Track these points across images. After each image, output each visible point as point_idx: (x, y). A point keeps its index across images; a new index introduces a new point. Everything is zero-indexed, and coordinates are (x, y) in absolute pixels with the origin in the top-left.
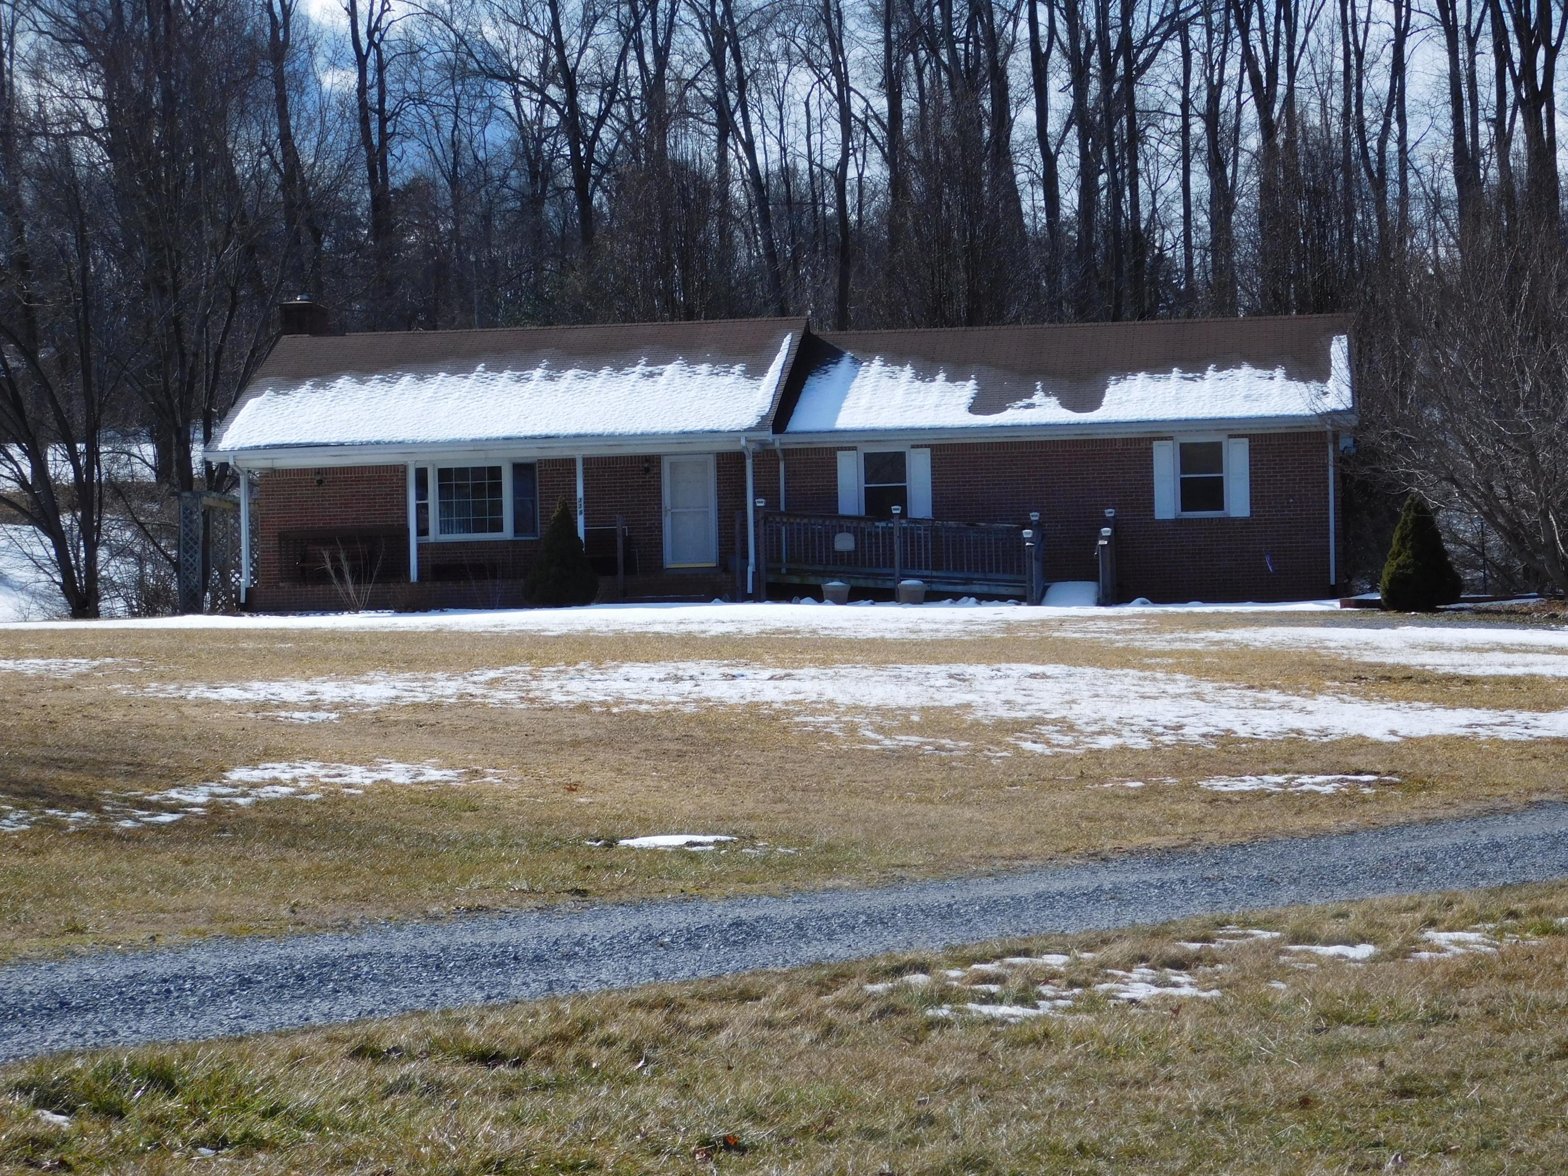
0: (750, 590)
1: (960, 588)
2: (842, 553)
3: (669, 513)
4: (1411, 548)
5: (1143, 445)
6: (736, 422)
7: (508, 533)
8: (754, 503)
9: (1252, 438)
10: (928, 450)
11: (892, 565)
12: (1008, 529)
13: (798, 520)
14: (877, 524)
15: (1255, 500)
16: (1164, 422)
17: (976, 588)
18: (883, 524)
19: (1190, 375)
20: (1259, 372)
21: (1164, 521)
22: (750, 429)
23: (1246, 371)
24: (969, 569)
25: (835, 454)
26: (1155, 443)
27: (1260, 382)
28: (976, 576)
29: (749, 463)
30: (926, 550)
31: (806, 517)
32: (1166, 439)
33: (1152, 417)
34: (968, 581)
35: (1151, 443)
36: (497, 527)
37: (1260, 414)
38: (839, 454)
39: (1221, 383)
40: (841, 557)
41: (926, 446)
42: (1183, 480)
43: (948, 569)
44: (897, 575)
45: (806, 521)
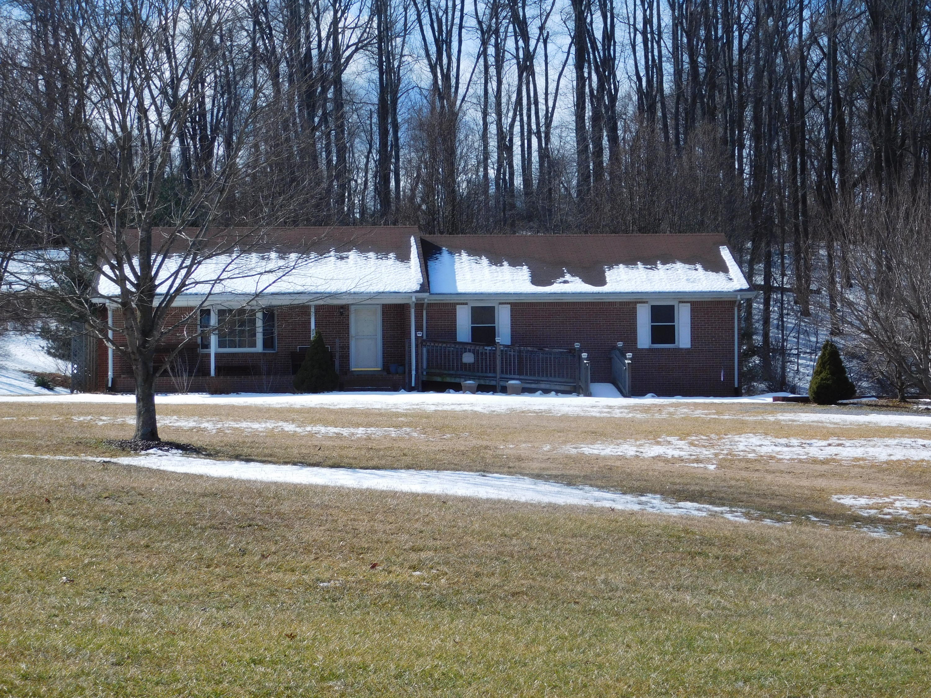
0: (413, 385)
1: (533, 386)
2: (466, 364)
3: (354, 339)
4: (829, 369)
5: (631, 306)
6: (407, 287)
7: (259, 348)
8: (416, 334)
9: (693, 303)
10: (509, 306)
11: (495, 372)
12: (561, 352)
13: (440, 345)
14: (486, 348)
15: (694, 338)
16: (647, 293)
17: (543, 386)
18: (489, 348)
19: (649, 267)
20: (687, 266)
21: (643, 349)
22: (416, 292)
23: (679, 265)
24: (539, 374)
25: (455, 307)
26: (638, 305)
27: (690, 271)
28: (543, 379)
29: (413, 311)
30: (514, 363)
31: (444, 343)
32: (644, 302)
33: (640, 290)
34: (538, 382)
35: (636, 305)
36: (254, 345)
37: (700, 290)
38: (458, 306)
39: (669, 272)
40: (466, 367)
41: (508, 303)
42: (652, 327)
43: (526, 374)
44: (498, 377)
45: (444, 345)
